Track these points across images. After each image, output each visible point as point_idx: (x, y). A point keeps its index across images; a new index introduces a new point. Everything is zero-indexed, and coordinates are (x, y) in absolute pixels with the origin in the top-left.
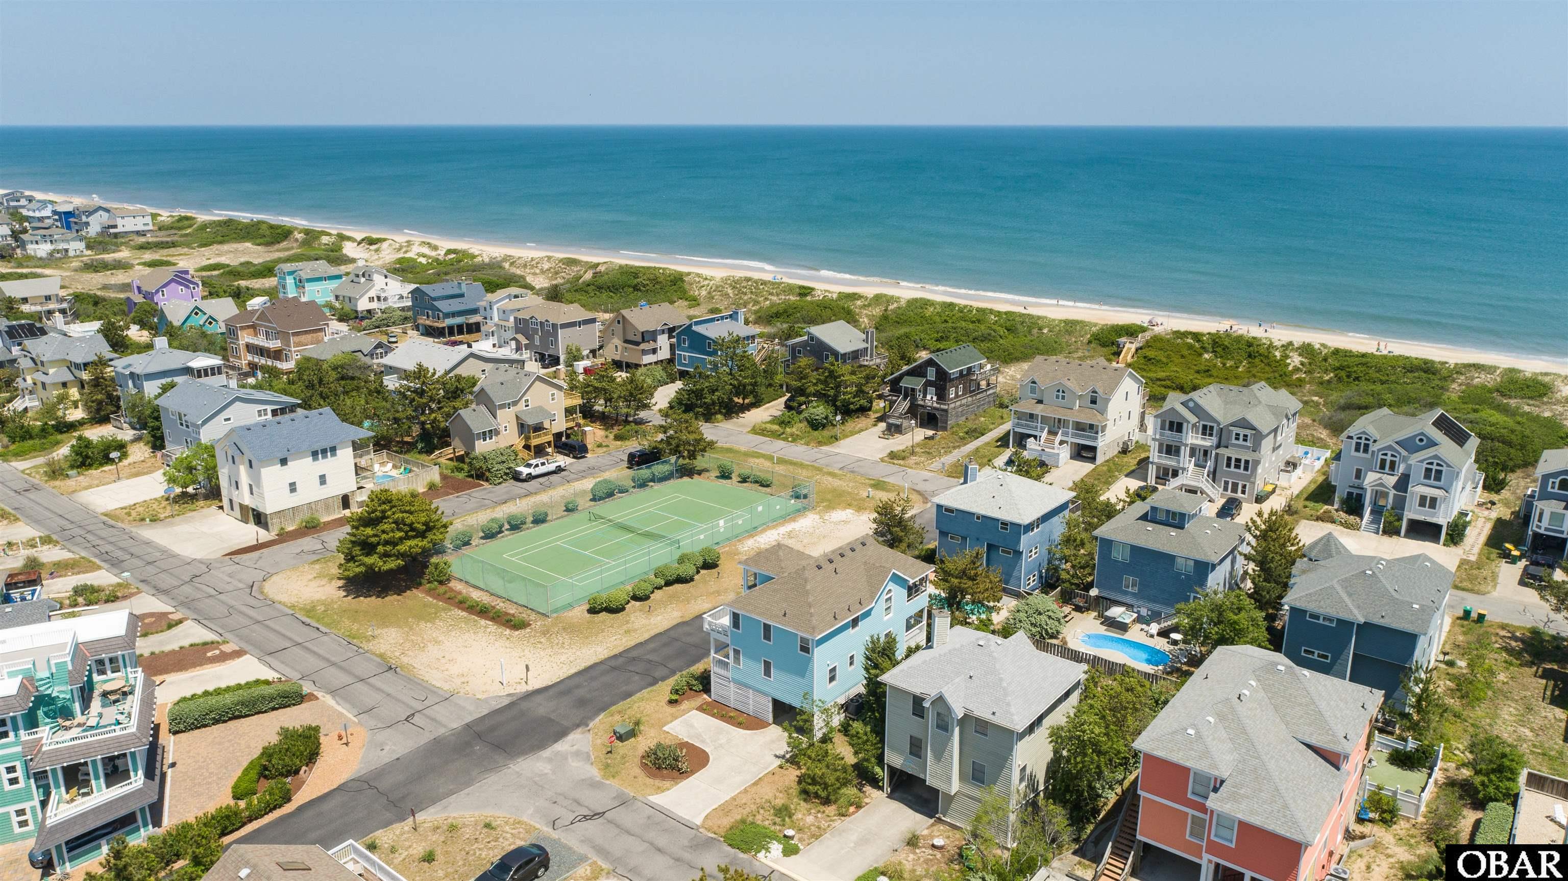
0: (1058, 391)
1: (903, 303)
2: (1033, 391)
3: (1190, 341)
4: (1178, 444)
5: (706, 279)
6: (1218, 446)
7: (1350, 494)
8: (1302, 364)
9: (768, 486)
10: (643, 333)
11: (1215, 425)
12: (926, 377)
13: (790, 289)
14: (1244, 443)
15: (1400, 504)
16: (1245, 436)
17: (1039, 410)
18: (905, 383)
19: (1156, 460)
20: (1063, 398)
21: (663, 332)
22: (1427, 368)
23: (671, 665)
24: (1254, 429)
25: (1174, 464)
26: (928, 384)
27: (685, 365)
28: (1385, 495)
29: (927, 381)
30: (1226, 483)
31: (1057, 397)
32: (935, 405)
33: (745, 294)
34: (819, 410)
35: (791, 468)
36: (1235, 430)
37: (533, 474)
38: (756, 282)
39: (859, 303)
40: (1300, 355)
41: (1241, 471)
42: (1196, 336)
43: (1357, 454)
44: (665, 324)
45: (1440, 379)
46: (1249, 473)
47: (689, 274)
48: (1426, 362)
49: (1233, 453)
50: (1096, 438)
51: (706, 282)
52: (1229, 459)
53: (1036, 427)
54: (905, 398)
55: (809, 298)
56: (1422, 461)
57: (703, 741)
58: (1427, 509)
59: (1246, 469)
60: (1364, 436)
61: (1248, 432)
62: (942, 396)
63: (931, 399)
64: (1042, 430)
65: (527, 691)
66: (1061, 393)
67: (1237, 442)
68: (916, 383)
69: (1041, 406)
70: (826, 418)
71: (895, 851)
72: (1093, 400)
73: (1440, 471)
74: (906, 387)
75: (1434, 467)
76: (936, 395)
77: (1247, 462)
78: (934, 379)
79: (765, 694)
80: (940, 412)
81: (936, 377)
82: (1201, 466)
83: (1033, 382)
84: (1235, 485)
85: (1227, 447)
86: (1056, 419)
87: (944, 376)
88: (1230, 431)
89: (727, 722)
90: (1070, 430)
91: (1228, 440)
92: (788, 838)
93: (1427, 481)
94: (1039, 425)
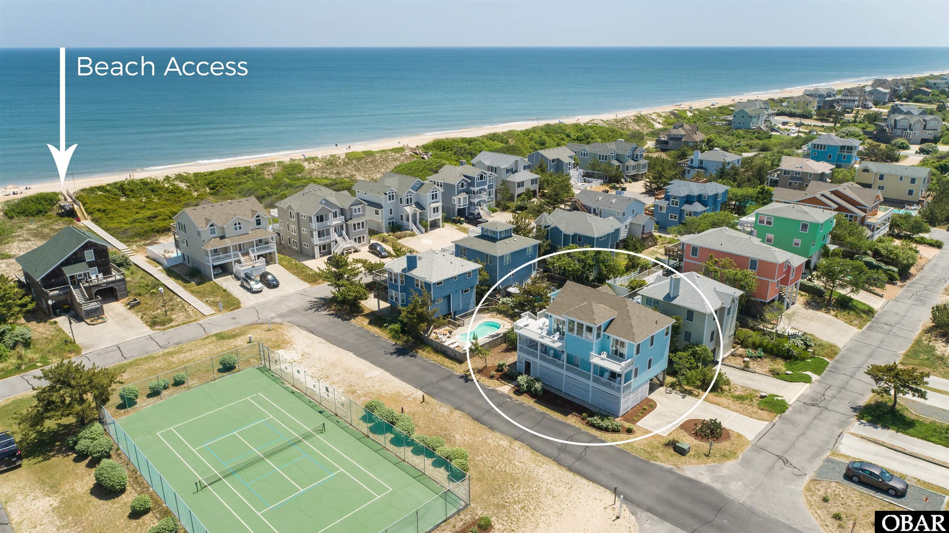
0: (236, 224)
2: (213, 232)
4: (328, 228)
6: (346, 220)
7: (390, 223)
11: (338, 210)
12: (85, 260)
14: (359, 213)
15: (423, 216)
17: (227, 243)
19: (318, 243)
20: (240, 228)
25: (328, 241)
26: (91, 265)
30: (355, 239)
31: (236, 229)
32: (104, 281)
36: (354, 207)
43: (390, 202)
49: (355, 221)
52: (354, 225)
53: (232, 255)
54: (76, 286)
56: (431, 192)
59: (363, 227)
60: (391, 192)
61: (360, 206)
62: (107, 271)
63: (96, 277)
64: (237, 255)
66: (238, 225)
67: (356, 214)
68: (77, 270)
69: (226, 240)
71: (754, 372)
72: (258, 223)
73: (436, 194)
74: (74, 276)
75: (434, 193)
76: (99, 272)
77: (363, 223)
78: (94, 259)
79: (645, 383)
80: (117, 284)
81: (95, 257)
82: (341, 235)
83: (212, 225)
84: (359, 238)
85: (351, 219)
86: (240, 245)
87: (104, 253)
88: (351, 209)
89: (649, 412)
90: (255, 248)
91: (351, 215)
92: (765, 396)
93: (433, 201)
94: (232, 253)
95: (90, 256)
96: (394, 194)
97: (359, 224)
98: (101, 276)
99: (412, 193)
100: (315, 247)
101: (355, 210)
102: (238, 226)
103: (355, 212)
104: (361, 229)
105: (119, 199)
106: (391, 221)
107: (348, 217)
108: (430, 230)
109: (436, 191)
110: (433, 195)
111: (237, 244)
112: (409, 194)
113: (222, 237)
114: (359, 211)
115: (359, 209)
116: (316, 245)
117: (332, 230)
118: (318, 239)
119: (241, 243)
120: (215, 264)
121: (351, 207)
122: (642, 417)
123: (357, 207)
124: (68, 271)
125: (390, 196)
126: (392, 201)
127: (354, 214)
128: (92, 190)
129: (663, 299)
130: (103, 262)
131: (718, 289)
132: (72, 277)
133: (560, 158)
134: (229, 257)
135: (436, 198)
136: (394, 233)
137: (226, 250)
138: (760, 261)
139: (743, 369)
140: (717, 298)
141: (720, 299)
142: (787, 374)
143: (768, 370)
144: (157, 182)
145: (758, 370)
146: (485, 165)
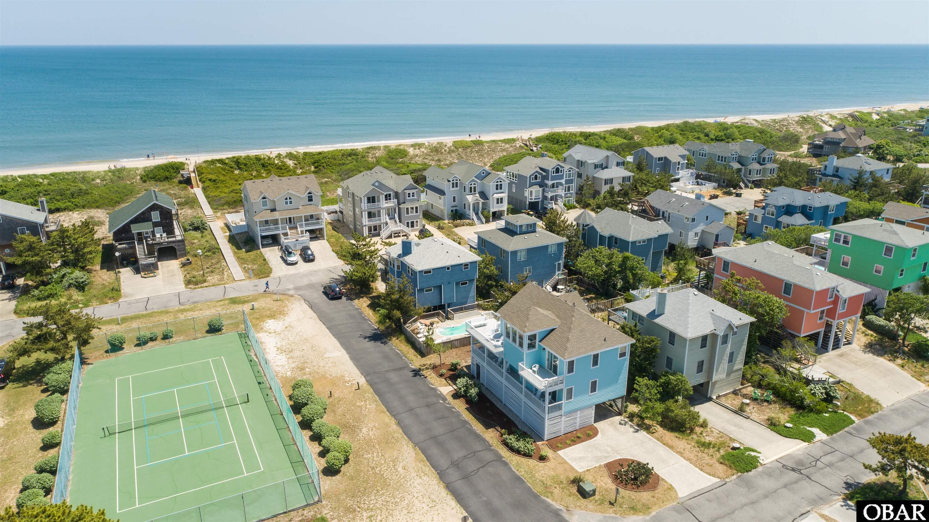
0: (286, 199)
2: (265, 204)
4: (378, 209)
6: (399, 204)
7: (453, 211)
11: (391, 193)
12: (151, 220)
14: (413, 198)
15: (485, 206)
17: (277, 215)
19: (367, 223)
20: (291, 203)
24: (416, 188)
25: (378, 222)
28: (478, 204)
29: (154, 223)
30: (408, 223)
31: (287, 203)
32: (167, 240)
36: (407, 192)
43: (453, 189)
46: (418, 214)
49: (408, 205)
50: (319, 223)
52: (407, 209)
53: (280, 228)
54: (140, 242)
56: (494, 182)
59: (417, 212)
60: (455, 179)
61: (414, 191)
62: (169, 231)
63: (160, 236)
64: (284, 228)
67: (409, 198)
68: (144, 228)
69: (276, 213)
71: (748, 418)
72: (310, 199)
73: (501, 185)
74: (141, 232)
75: (499, 183)
76: (164, 232)
77: (417, 208)
78: (159, 220)
79: (589, 407)
80: (177, 244)
81: (161, 218)
82: (392, 218)
83: (264, 198)
84: (412, 223)
85: (404, 203)
86: (290, 218)
87: (168, 215)
88: (405, 193)
89: (583, 441)
90: (304, 223)
91: (405, 199)
92: (738, 448)
93: (497, 191)
94: (280, 226)
95: (156, 216)
96: (458, 181)
97: (412, 208)
98: (164, 235)
99: (477, 182)
100: (364, 228)
101: (409, 194)
102: (288, 200)
103: (409, 196)
104: (415, 214)
105: (233, 172)
106: (454, 209)
107: (401, 201)
108: (493, 221)
109: (500, 182)
110: (497, 185)
111: (288, 217)
112: (473, 183)
113: (273, 210)
114: (413, 196)
115: (413, 193)
116: (365, 226)
117: (383, 213)
118: (367, 219)
119: (292, 216)
120: (263, 234)
121: (405, 191)
122: (570, 445)
123: (411, 192)
124: (135, 229)
125: (453, 184)
126: (455, 189)
127: (408, 198)
128: (213, 162)
129: (647, 315)
130: (168, 223)
131: (718, 313)
132: (139, 234)
133: (668, 157)
134: (277, 229)
135: (501, 188)
136: (454, 220)
137: (276, 222)
138: (796, 286)
139: (735, 412)
140: (712, 322)
141: (714, 324)
142: (786, 427)
143: (766, 417)
144: (269, 158)
145: (754, 416)
146: (574, 159)
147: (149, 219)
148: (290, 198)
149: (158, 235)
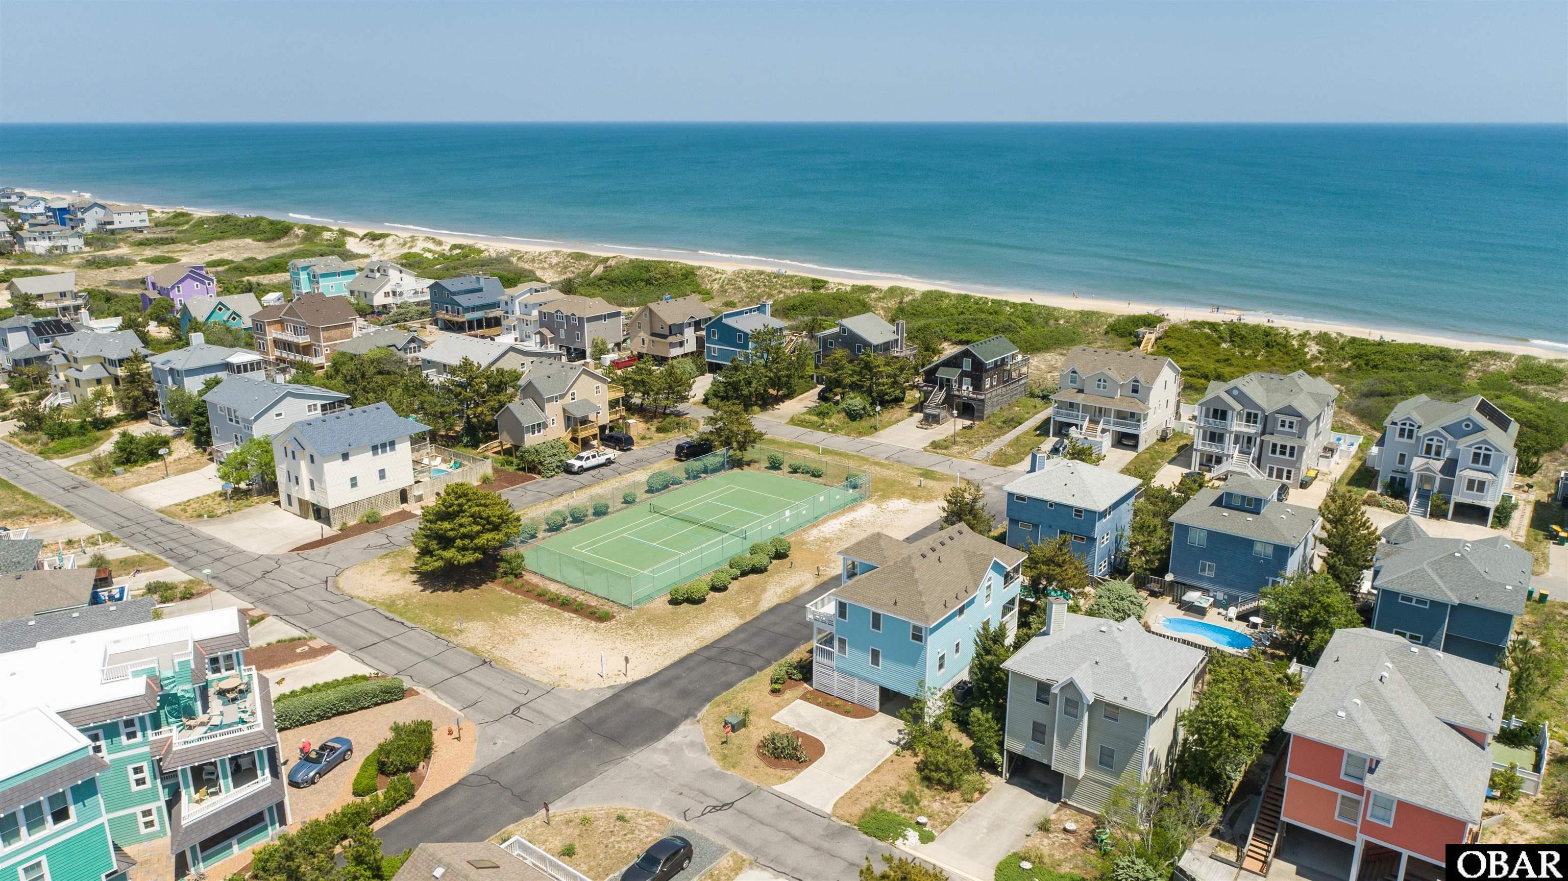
0: (1100, 380)
1: (918, 295)
2: (1073, 381)
3: (1207, 330)
4: (1222, 432)
5: (718, 272)
6: (1263, 433)
7: (1393, 479)
8: (1320, 352)
9: (819, 476)
10: (670, 326)
11: (1259, 413)
12: (962, 367)
13: (803, 282)
14: (1290, 430)
15: (1447, 488)
16: (1291, 423)
17: (1080, 399)
18: (941, 374)
19: (1200, 447)
20: (1105, 387)
21: (690, 325)
22: (1443, 356)
23: (766, 654)
24: (1300, 416)
25: (1218, 451)
26: (964, 374)
27: (714, 358)
28: (1431, 480)
29: (963, 371)
30: (1271, 469)
31: (1099, 386)
32: (971, 395)
33: (759, 287)
34: (857, 401)
35: (837, 458)
36: (1281, 417)
37: (585, 467)
38: (769, 275)
39: (873, 295)
40: (1317, 344)
41: (1287, 457)
42: (1213, 326)
43: (1401, 440)
44: (692, 317)
45: (1457, 367)
46: (1294, 459)
47: (700, 268)
48: (1442, 350)
49: (1278, 440)
50: (1138, 427)
51: (718, 276)
52: (1275, 445)
53: (1078, 416)
54: (941, 389)
55: (822, 291)
56: (1470, 446)
57: (814, 730)
58: (1475, 492)
59: (1292, 455)
60: (1408, 422)
61: (1294, 419)
62: (977, 386)
63: (966, 390)
64: (1083, 419)
65: (627, 683)
66: (1102, 381)
67: (1282, 429)
68: (953, 374)
69: (1081, 395)
70: (864, 409)
72: (1135, 390)
73: (1487, 456)
75: (1483, 452)
76: (971, 385)
77: (1293, 448)
78: (970, 370)
80: (977, 403)
81: (972, 368)
82: (1245, 452)
83: (1074, 372)
84: (1280, 471)
85: (1272, 434)
86: (1094, 408)
88: (1276, 419)
89: (834, 711)
90: (1112, 419)
91: (1274, 427)
94: (1080, 414)
95: (967, 364)
96: (1415, 429)
97: (1283, 447)
99: (1446, 439)
100: (1194, 453)
101: (1283, 422)
102: (1102, 383)
103: (1283, 426)
106: (1398, 476)
107: (1268, 430)
108: (1453, 519)
110: (1477, 455)
111: (1098, 405)
112: (1435, 438)
113: (1081, 391)
114: (1291, 427)
116: (1196, 450)
117: (1229, 439)
118: (1201, 441)
120: (1058, 419)
121: (1277, 415)
122: (818, 704)
123: (1288, 419)
127: (1279, 428)
130: (978, 376)
134: (1076, 417)
135: (1486, 463)
137: (1070, 406)
147: (959, 366)
148: (1105, 381)
149: (964, 387)
